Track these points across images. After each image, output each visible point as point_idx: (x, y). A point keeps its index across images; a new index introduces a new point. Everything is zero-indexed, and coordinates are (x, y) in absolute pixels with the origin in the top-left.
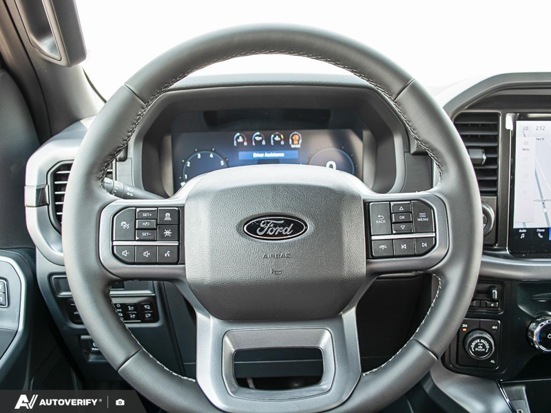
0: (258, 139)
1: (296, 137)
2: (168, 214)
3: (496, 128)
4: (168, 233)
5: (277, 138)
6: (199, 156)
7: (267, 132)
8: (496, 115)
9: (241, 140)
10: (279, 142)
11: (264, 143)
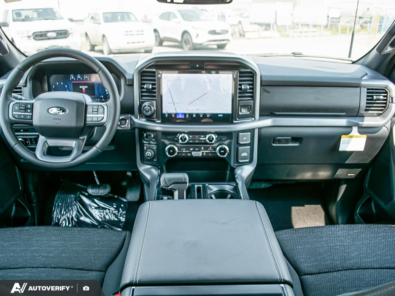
0: (79, 77)
1: (93, 77)
2: (29, 106)
3: (155, 76)
4: (29, 111)
5: (86, 77)
6: (57, 84)
7: (82, 75)
8: (154, 72)
9: (73, 78)
10: (87, 79)
11: (81, 79)
